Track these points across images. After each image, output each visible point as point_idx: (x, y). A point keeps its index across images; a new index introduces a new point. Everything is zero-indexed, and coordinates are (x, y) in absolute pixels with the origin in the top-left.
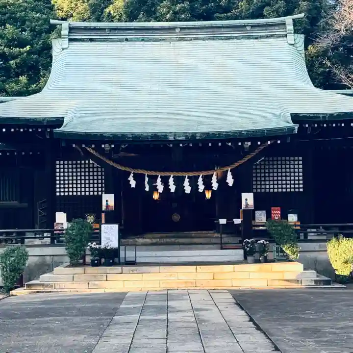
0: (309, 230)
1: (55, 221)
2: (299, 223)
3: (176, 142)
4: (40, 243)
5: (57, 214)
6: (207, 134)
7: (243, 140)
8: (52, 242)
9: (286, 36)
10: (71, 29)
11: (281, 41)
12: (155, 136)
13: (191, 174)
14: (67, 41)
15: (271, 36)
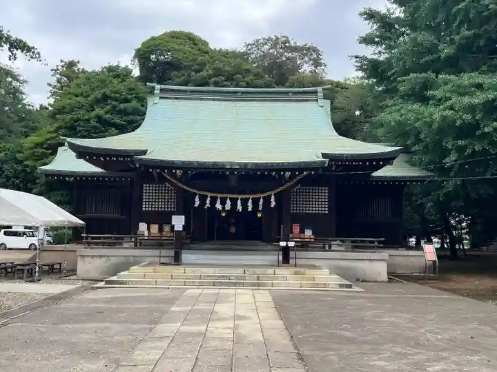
0: (332, 243)
1: (138, 229)
2: (313, 237)
3: (232, 170)
4: (127, 246)
5: (140, 224)
6: (257, 164)
7: (285, 170)
8: (136, 245)
9: (317, 100)
10: (161, 90)
11: (313, 104)
12: (215, 164)
13: (244, 196)
14: (158, 98)
15: (307, 101)
